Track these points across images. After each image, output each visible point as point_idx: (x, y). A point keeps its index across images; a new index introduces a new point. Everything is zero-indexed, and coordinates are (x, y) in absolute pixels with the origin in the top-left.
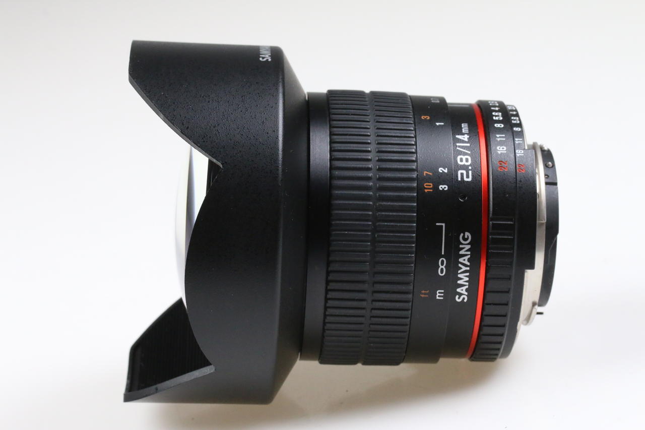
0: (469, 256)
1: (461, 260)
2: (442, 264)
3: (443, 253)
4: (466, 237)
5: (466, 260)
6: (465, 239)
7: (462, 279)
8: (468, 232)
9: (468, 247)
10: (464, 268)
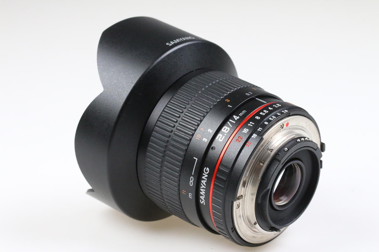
0: (206, 181)
1: (202, 181)
2: (192, 180)
3: (193, 174)
4: (207, 170)
5: (205, 182)
6: (206, 172)
7: (202, 192)
8: (209, 168)
9: (207, 176)
10: (203, 187)
